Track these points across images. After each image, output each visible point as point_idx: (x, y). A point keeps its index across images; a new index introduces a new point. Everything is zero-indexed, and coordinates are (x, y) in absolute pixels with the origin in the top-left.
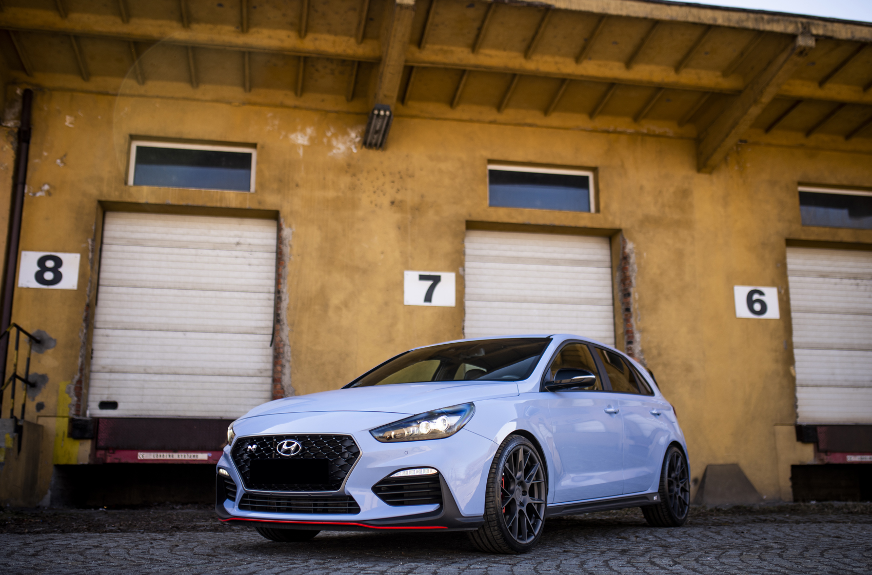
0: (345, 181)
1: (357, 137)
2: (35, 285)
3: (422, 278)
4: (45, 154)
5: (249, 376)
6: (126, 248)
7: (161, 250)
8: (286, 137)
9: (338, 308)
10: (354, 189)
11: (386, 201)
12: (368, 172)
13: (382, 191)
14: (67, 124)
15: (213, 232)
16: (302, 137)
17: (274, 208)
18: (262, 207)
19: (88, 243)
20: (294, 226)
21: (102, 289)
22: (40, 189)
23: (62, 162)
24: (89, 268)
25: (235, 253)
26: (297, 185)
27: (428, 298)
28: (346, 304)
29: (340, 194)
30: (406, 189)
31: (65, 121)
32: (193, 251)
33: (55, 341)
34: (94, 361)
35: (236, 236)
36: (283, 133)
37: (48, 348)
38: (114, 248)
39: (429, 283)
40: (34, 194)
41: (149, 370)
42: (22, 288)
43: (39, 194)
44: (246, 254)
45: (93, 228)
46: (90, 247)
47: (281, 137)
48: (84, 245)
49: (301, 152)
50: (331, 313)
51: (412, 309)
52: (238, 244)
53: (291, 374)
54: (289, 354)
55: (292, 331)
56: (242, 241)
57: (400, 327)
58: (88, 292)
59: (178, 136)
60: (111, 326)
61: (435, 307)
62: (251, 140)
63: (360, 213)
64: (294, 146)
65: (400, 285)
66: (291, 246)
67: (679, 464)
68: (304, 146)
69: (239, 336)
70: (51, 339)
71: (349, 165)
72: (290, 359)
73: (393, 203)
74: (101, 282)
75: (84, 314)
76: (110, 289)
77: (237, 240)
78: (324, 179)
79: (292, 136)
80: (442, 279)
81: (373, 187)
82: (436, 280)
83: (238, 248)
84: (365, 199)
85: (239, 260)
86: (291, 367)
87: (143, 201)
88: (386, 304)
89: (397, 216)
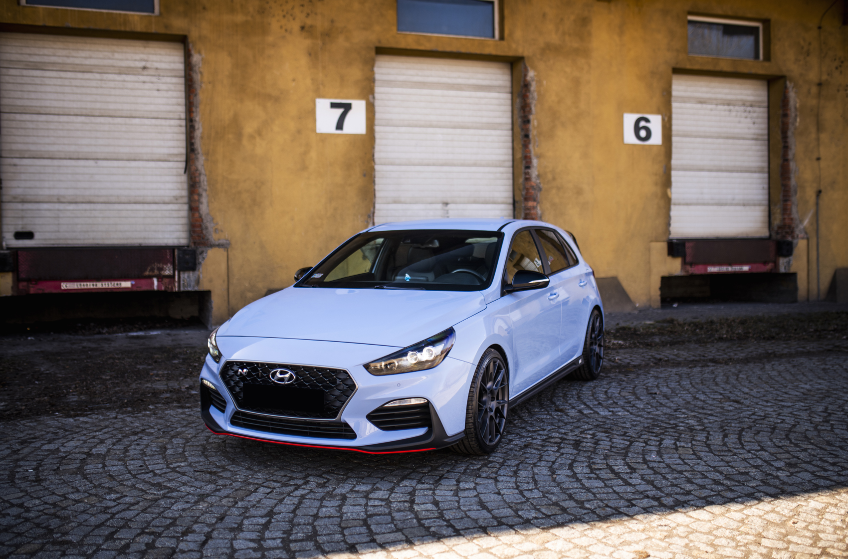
3: (334, 105)
5: (165, 203)
6: (25, 72)
7: (63, 74)
9: (252, 137)
10: (263, 12)
11: (295, 26)
13: (291, 15)
15: (117, 56)
17: (181, 33)
18: (169, 32)
20: (203, 52)
21: (5, 116)
25: (142, 78)
26: (204, 8)
27: (340, 126)
28: (259, 133)
29: (249, 18)
30: (316, 14)
32: (98, 76)
34: (4, 191)
35: (142, 60)
38: (14, 72)
39: (340, 111)
41: (62, 200)
44: (154, 79)
50: (245, 142)
51: (325, 137)
52: (144, 68)
53: (208, 203)
54: (205, 183)
55: (207, 160)
56: (148, 65)
57: (313, 154)
60: (18, 155)
61: (347, 135)
63: (270, 39)
65: (312, 113)
66: (201, 73)
67: (598, 324)
69: (152, 164)
72: (206, 188)
73: (303, 28)
74: (3, 109)
77: (143, 64)
78: (232, 1)
80: (353, 106)
81: (283, 11)
82: (347, 107)
83: (145, 72)
84: (275, 25)
85: (147, 86)
86: (208, 196)
87: (40, 23)
88: (299, 132)
89: (308, 42)
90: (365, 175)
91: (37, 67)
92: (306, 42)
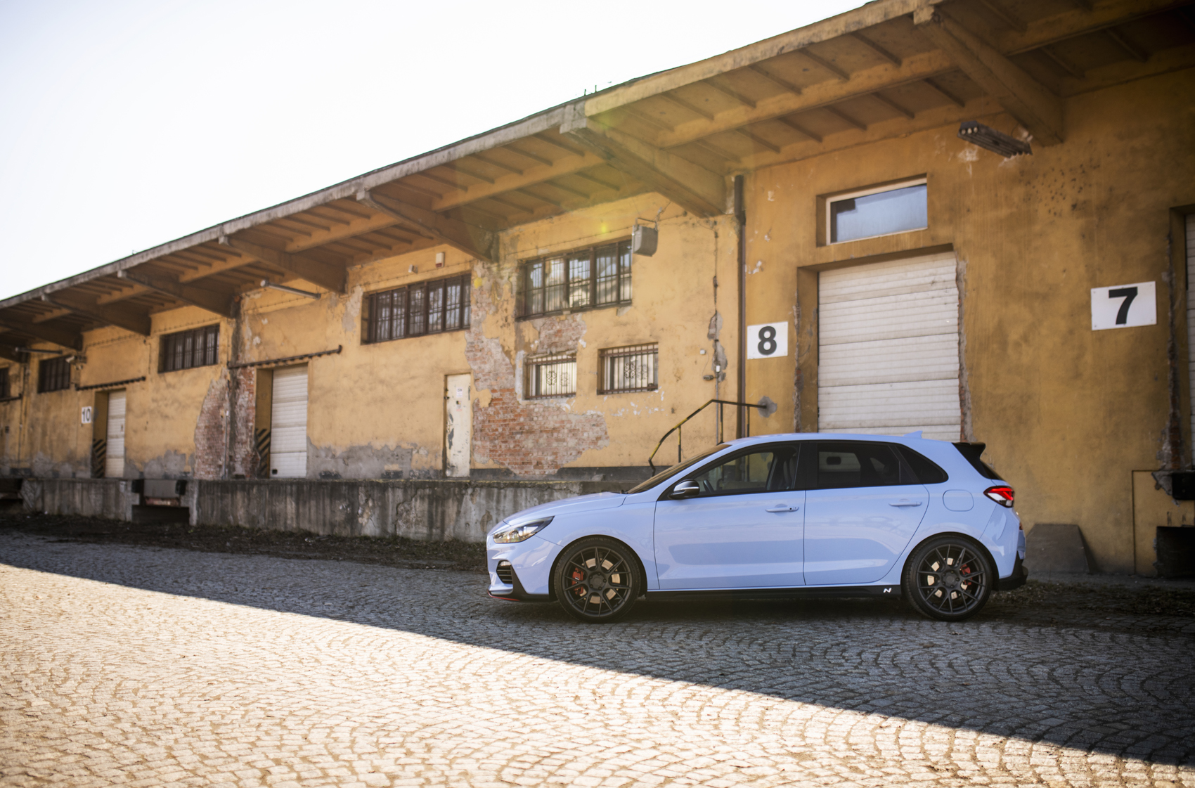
0: (1019, 191)
1: (1029, 136)
2: (759, 356)
3: (1113, 294)
4: (756, 232)
5: (951, 424)
6: (838, 305)
7: (866, 302)
8: (955, 157)
9: (1017, 344)
10: (1029, 199)
11: (1065, 206)
12: (1044, 175)
13: (1061, 194)
14: (769, 199)
15: (910, 275)
16: (970, 152)
17: (947, 242)
18: (935, 244)
19: (793, 310)
20: (967, 258)
21: (822, 349)
22: (755, 266)
23: (769, 237)
24: (795, 334)
25: (931, 294)
26: (968, 211)
27: (1122, 317)
28: (1025, 338)
29: (1014, 210)
30: (1090, 186)
31: (767, 197)
32: (893, 298)
33: (776, 405)
34: (821, 419)
35: (931, 275)
36: (951, 154)
37: (771, 412)
38: (828, 306)
39: (1122, 299)
40: (752, 272)
41: (863, 425)
42: (750, 360)
43: (756, 271)
44: (942, 293)
45: (796, 295)
46: (795, 314)
47: (950, 159)
48: (790, 313)
49: (970, 171)
50: (1010, 351)
51: (1103, 335)
52: (933, 283)
53: (972, 422)
54: (970, 401)
55: (971, 375)
56: (937, 278)
57: (1088, 358)
58: (796, 357)
59: (855, 186)
60: (831, 384)
61: (1131, 328)
62: (921, 172)
63: (1037, 228)
64: (963, 166)
65: (1086, 307)
66: (965, 281)
68: (972, 163)
69: (939, 383)
70: (773, 403)
71: (1022, 173)
72: (971, 406)
73: (1074, 206)
74: (821, 342)
75: (796, 378)
76: (832, 348)
77: (932, 279)
78: (996, 195)
79: (961, 155)
80: (1139, 291)
81: (1051, 192)
82: (1131, 294)
83: (934, 287)
84: (1042, 210)
85: (936, 301)
86: (972, 414)
87: (832, 260)
88: (1071, 332)
89: (1080, 222)
90: (1156, 379)
91: (846, 298)
92: (1078, 223)
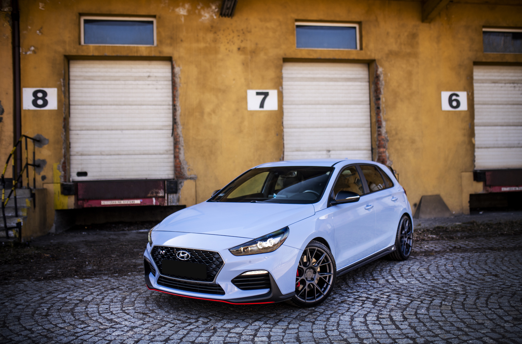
0: (210, 36)
1: (216, 8)
2: (33, 108)
3: (258, 94)
4: (30, 28)
5: (160, 154)
6: (84, 82)
7: (104, 82)
8: (173, 10)
9: (210, 114)
10: (216, 41)
11: (235, 48)
12: (224, 30)
13: (232, 42)
14: (40, 8)
15: (134, 70)
16: (183, 10)
17: (168, 55)
18: (161, 55)
19: (60, 81)
20: (181, 66)
21: (72, 107)
22: (29, 50)
23: (40, 32)
24: (63, 96)
25: (147, 82)
26: (182, 41)
27: (262, 106)
28: (214, 111)
29: (208, 45)
30: (247, 40)
31: (39, 6)
32: (123, 82)
33: (48, 140)
34: (72, 149)
35: (147, 72)
36: (171, 8)
37: (45, 144)
38: (77, 82)
39: (262, 97)
40: (26, 53)
41: (103, 153)
42: (25, 110)
43: (29, 53)
44: (154, 83)
45: (63, 72)
46: (62, 84)
47: (170, 11)
48: (59, 83)
49: (183, 19)
50: (206, 117)
51: (253, 113)
52: (149, 76)
53: (184, 153)
55: (183, 128)
56: (151, 74)
57: (246, 123)
58: (64, 111)
59: (108, 13)
60: (79, 129)
61: (266, 111)
62: (152, 14)
63: (220, 56)
64: (179, 16)
65: (245, 99)
66: (180, 78)
67: (407, 225)
68: (184, 16)
69: (153, 131)
70: (45, 139)
71: (212, 27)
72: (183, 144)
73: (239, 49)
74: (71, 103)
75: (63, 124)
76: (76, 107)
77: (148, 74)
78: (198, 36)
79: (177, 10)
80: (270, 94)
81: (227, 39)
82: (266, 95)
83: (149, 79)
84: (222, 48)
85: (151, 87)
86: (184, 149)
87: (91, 54)
88: (238, 110)
89: (242, 57)
90: (277, 135)
91: (89, 79)
92: (241, 57)
